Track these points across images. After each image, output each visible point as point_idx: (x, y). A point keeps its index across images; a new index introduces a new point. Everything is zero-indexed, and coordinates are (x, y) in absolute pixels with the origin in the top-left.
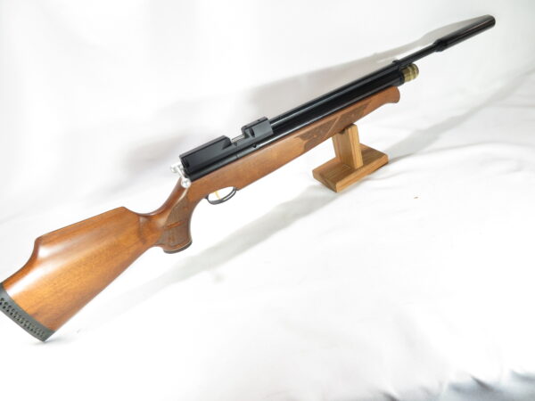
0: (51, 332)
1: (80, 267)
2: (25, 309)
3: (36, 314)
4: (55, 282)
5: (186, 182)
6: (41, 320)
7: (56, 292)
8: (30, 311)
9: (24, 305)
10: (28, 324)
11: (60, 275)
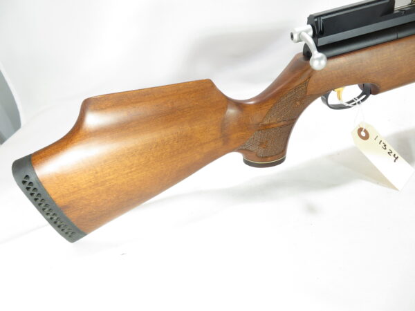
0: (83, 234)
1: (133, 156)
2: (53, 197)
3: (66, 207)
4: (98, 169)
5: (320, 59)
6: (72, 216)
7: (96, 185)
8: (60, 202)
9: (53, 191)
10: (55, 218)
11: (105, 161)
